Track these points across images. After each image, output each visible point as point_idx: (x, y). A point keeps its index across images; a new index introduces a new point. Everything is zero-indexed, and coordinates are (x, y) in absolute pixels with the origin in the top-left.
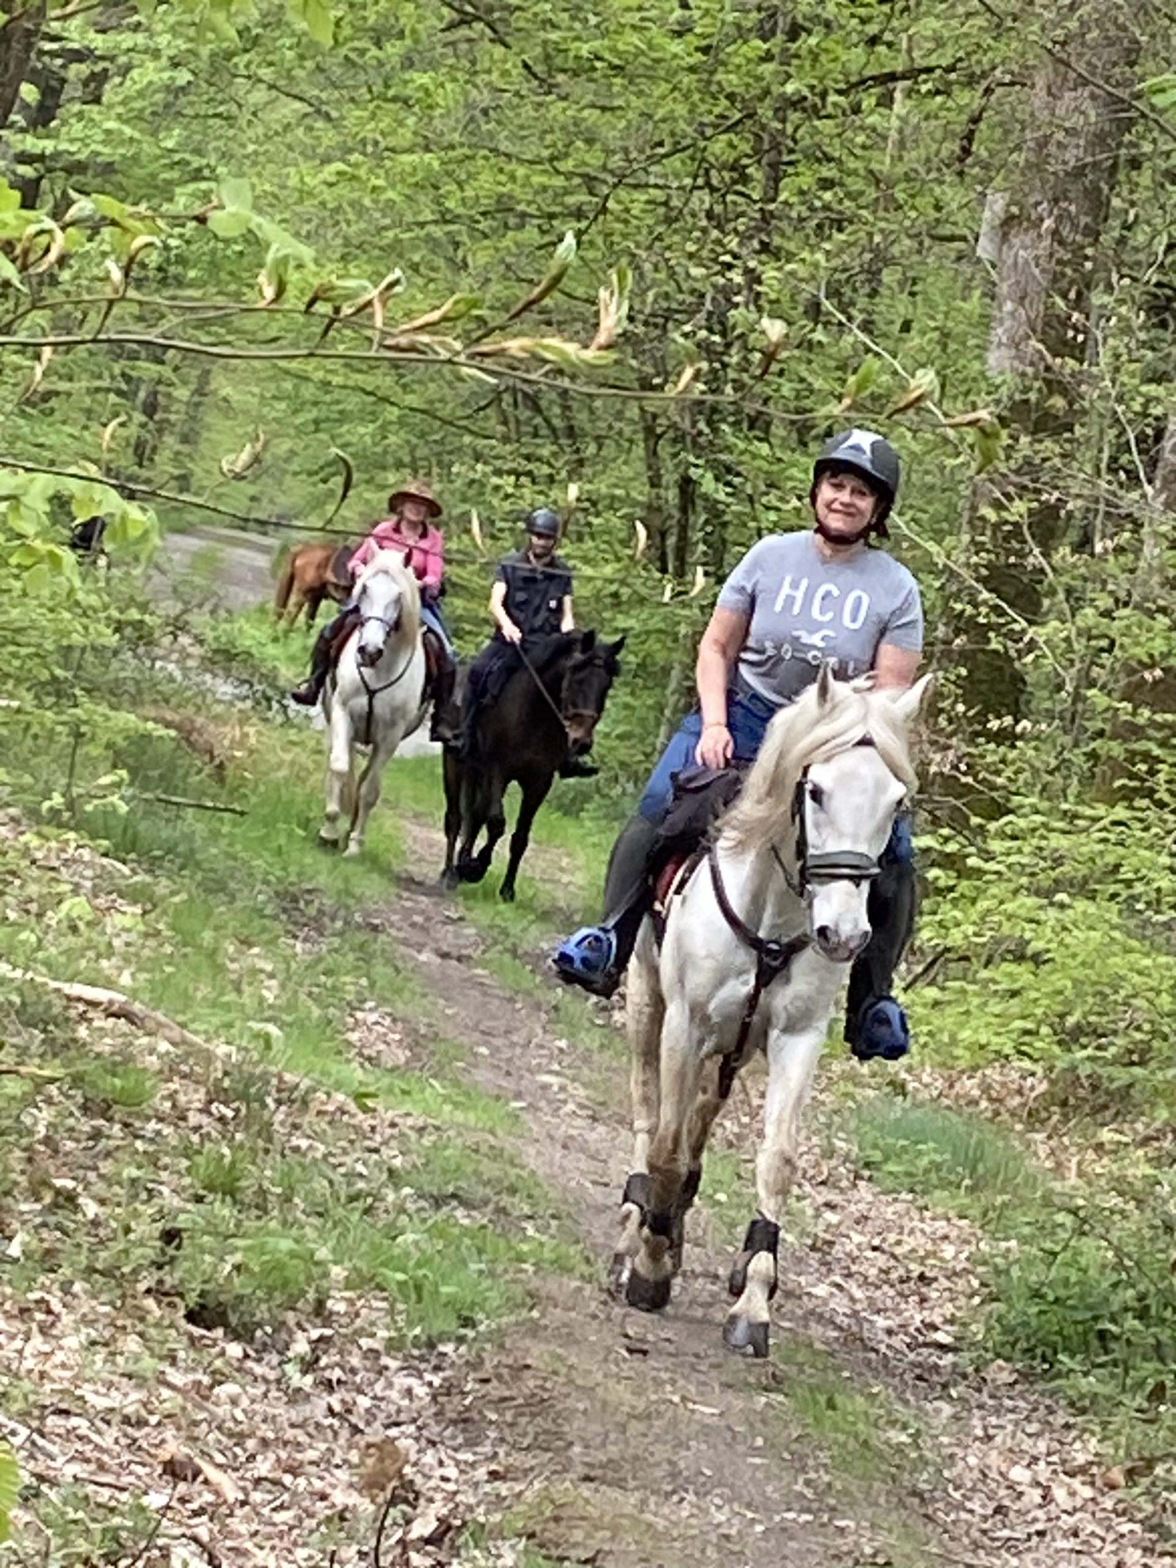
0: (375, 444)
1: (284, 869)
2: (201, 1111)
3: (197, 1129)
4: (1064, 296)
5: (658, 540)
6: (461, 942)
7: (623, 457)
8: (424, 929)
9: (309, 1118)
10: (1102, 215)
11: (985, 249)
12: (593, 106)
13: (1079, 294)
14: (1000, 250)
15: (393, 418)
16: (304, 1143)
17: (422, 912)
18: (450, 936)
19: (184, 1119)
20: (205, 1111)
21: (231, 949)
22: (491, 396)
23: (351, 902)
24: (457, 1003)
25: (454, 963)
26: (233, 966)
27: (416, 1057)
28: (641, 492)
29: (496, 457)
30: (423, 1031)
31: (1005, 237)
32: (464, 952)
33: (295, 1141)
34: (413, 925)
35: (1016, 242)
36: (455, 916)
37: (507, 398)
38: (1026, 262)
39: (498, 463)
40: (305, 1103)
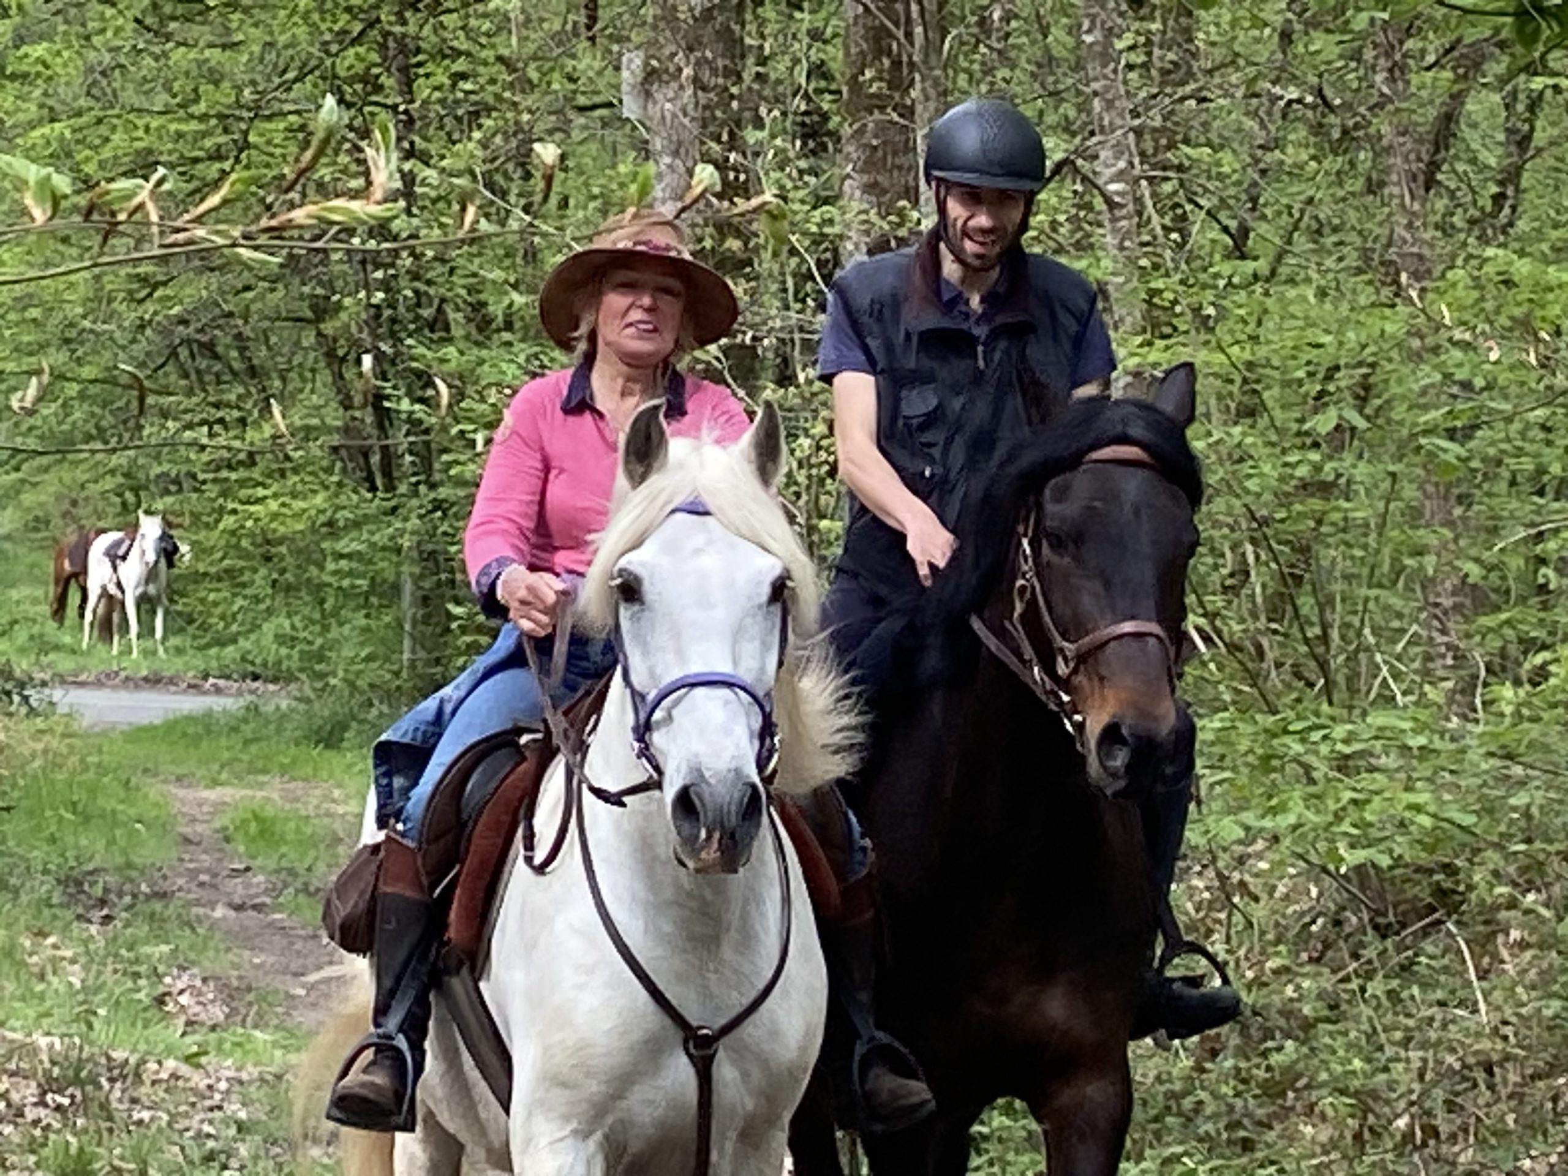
0: (59, 423)
1: (62, 855)
2: (35, 1104)
3: (36, 1123)
4: (719, 141)
5: (361, 461)
6: (253, 891)
7: (309, 386)
8: (214, 886)
9: (144, 1091)
10: (738, 52)
11: (631, 109)
12: (211, 46)
13: (731, 134)
14: (645, 108)
15: (74, 394)
16: (146, 1115)
17: (207, 871)
18: (240, 888)
19: (22, 1115)
20: (42, 1103)
21: (27, 943)
22: (167, 352)
23: (134, 874)
24: (262, 950)
25: (251, 913)
26: (35, 959)
27: (234, 1011)
28: (334, 417)
29: (186, 411)
30: (235, 983)
31: (648, 94)
32: (258, 901)
33: (136, 1116)
34: (202, 884)
35: (659, 96)
36: (242, 867)
37: (183, 353)
38: (674, 116)
39: (188, 417)
40: (138, 1075)
